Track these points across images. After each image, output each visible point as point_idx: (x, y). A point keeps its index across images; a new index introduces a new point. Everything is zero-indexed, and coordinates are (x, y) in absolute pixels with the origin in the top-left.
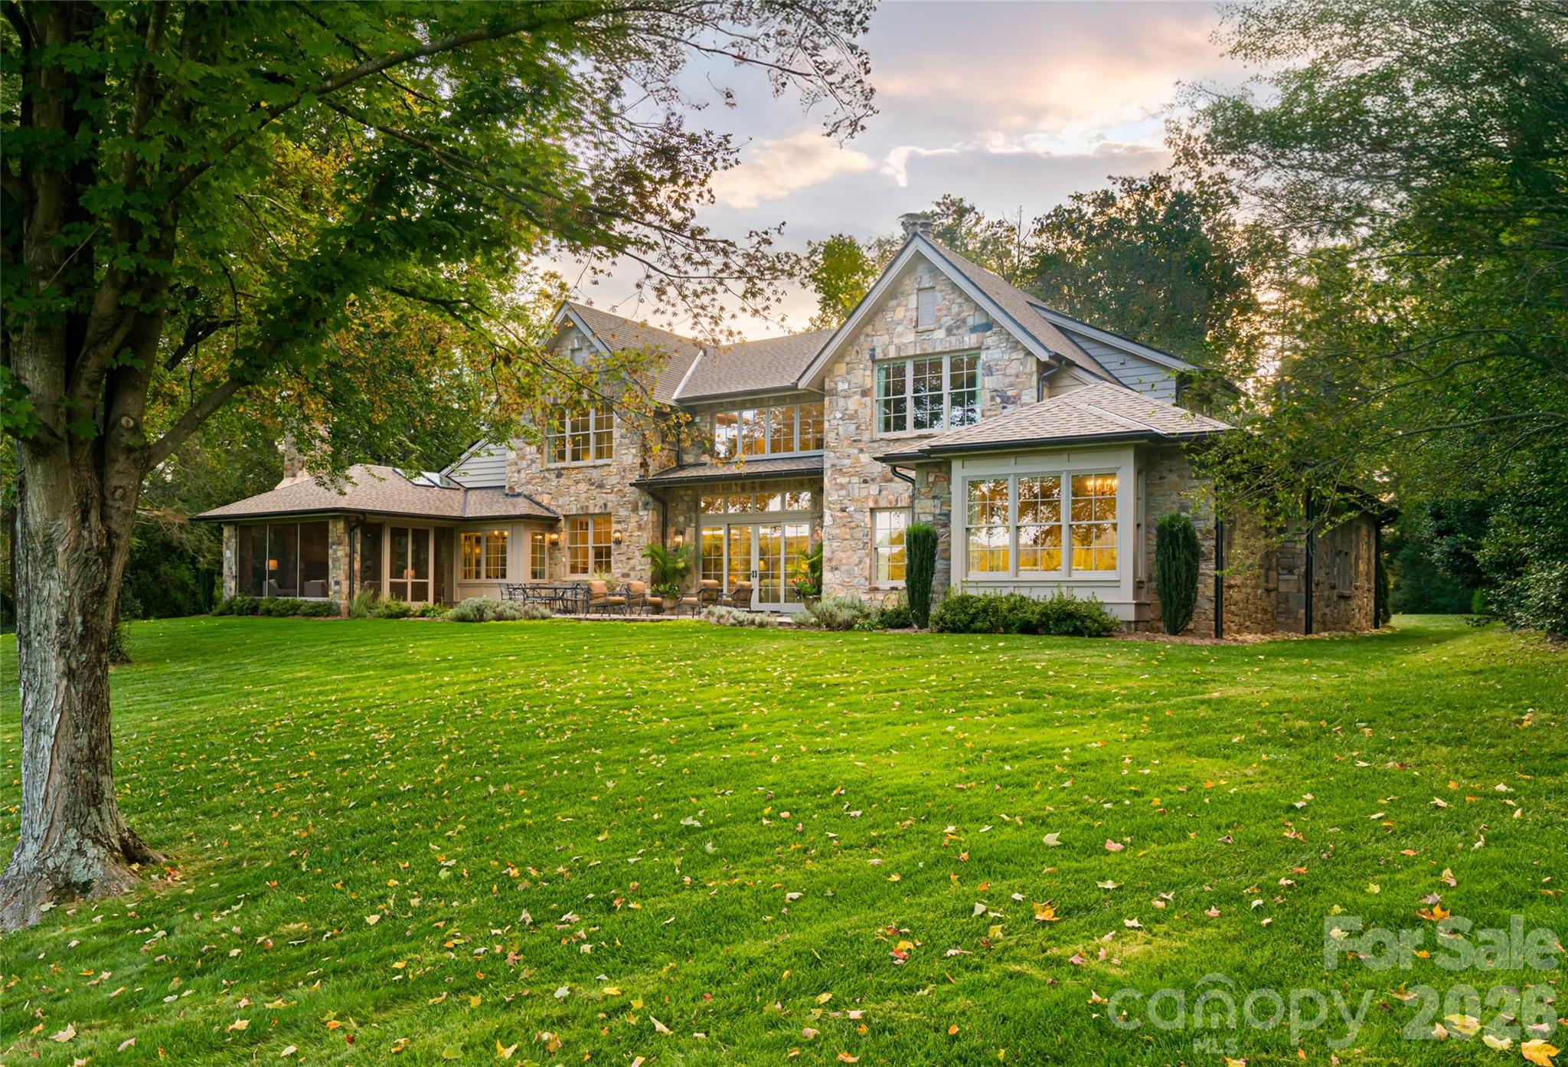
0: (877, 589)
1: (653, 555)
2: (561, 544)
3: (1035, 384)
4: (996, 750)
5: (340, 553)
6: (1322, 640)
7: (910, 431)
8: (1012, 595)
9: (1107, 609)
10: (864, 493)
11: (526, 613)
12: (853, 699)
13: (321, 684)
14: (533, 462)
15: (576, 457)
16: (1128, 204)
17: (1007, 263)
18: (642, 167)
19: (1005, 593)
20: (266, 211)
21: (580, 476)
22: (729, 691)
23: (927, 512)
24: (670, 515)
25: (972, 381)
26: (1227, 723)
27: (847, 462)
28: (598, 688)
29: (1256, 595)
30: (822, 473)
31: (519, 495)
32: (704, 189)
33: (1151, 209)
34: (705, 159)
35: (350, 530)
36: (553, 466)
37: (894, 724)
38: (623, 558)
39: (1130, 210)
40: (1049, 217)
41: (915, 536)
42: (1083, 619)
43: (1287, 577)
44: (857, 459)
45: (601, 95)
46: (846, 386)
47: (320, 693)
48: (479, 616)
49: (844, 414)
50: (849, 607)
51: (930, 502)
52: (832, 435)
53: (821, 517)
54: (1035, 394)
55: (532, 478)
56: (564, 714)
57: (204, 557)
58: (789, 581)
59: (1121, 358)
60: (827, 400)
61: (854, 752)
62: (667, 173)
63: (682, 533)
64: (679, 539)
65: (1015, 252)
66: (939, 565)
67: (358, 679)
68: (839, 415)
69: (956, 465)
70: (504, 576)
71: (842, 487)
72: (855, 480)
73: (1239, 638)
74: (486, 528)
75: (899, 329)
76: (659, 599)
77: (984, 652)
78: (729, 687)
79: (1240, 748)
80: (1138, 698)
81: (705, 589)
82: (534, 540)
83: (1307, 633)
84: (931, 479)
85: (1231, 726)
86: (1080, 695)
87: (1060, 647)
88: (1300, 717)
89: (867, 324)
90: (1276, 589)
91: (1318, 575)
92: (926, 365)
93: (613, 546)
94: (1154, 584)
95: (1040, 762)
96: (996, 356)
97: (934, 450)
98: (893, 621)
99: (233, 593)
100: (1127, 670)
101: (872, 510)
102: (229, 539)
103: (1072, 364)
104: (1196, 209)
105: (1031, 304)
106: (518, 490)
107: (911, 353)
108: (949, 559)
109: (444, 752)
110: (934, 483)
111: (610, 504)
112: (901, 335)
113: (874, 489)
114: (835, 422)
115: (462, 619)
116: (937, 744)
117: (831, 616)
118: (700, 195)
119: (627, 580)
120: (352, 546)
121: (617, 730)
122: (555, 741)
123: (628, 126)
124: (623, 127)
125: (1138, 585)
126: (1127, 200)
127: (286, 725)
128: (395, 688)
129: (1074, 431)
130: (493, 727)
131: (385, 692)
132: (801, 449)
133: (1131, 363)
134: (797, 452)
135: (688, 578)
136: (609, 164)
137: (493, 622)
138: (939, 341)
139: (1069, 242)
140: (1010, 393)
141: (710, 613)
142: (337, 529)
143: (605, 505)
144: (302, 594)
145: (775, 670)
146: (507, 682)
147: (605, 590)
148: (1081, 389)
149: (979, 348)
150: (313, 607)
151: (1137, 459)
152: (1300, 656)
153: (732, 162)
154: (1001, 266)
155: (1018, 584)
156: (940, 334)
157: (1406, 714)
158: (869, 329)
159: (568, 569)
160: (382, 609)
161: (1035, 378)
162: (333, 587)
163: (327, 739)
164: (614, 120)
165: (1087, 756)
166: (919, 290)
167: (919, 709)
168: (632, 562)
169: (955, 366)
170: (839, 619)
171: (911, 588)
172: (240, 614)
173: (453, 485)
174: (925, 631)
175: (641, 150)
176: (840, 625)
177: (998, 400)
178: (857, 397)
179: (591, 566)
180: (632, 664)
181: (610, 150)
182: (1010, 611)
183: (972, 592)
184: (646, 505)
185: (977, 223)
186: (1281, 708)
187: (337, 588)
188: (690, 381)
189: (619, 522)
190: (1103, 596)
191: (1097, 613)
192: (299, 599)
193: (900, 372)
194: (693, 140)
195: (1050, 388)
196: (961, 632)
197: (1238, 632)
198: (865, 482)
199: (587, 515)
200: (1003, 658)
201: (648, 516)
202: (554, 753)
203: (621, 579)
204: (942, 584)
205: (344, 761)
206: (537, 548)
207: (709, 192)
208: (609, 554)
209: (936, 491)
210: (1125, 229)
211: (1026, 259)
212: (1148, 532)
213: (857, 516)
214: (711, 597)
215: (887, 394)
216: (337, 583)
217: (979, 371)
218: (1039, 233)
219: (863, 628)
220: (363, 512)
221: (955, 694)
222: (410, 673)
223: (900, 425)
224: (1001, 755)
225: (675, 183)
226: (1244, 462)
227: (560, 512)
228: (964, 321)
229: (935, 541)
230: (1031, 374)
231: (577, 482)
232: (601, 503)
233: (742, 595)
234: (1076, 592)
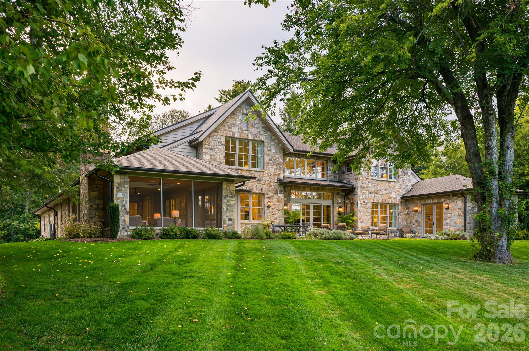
15: (241, 165)
38: (271, 214)
52: (361, 175)
63: (286, 205)
113: (373, 196)
143: (262, 189)
162: (228, 222)
168: (275, 216)
177: (403, 173)
184: (281, 192)
189: (269, 198)
198: (370, 193)
201: (282, 196)
213: (368, 204)
232: (260, 188)
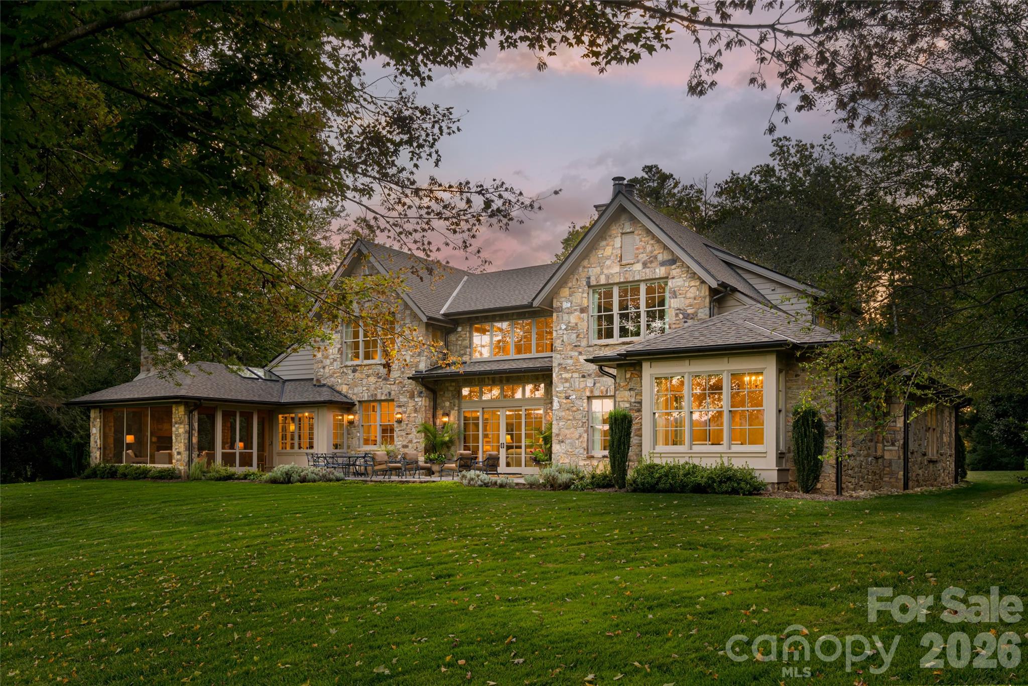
0: (593, 457)
1: (426, 430)
2: (356, 423)
3: (707, 304)
4: (647, 599)
5: (181, 430)
6: (916, 495)
7: (616, 339)
8: (687, 463)
9: (757, 474)
10: (582, 385)
11: (324, 476)
12: (550, 551)
13: (141, 538)
14: (335, 360)
15: (367, 356)
16: (784, 175)
17: (697, 216)
18: (384, 132)
19: (682, 461)
20: (74, 162)
21: (370, 371)
22: (458, 544)
23: (625, 400)
24: (439, 401)
25: (662, 303)
26: (829, 573)
27: (570, 362)
28: (356, 541)
29: (867, 463)
30: (551, 370)
31: (324, 385)
32: (433, 150)
33: (800, 178)
34: (433, 127)
35: (189, 413)
36: (349, 363)
37: (575, 574)
38: (403, 433)
39: (785, 180)
40: (727, 183)
41: (616, 419)
42: (739, 481)
43: (891, 448)
44: (578, 360)
45: (344, 74)
46: (569, 305)
47: (137, 546)
48: (287, 479)
49: (568, 326)
50: (568, 472)
51: (627, 393)
52: (559, 341)
53: (551, 403)
54: (707, 311)
55: (334, 373)
56: (321, 565)
57: (78, 433)
58: (528, 450)
59: (772, 286)
60: (555, 314)
61: (537, 600)
62: (405, 137)
63: (448, 415)
64: (446, 419)
65: (702, 208)
66: (634, 440)
67: (171, 534)
68: (564, 327)
69: (646, 366)
70: (311, 447)
71: (567, 380)
72: (576, 375)
73: (854, 495)
74: (297, 411)
75: (608, 263)
76: (429, 465)
77: (661, 509)
78: (458, 541)
79: (835, 597)
80: (767, 549)
81: (462, 458)
82: (335, 420)
83: (904, 489)
84: (628, 376)
85: (833, 575)
86: (726, 547)
87: (719, 504)
88: (885, 567)
89: (584, 259)
90: (882, 457)
91: (912, 446)
92: (629, 289)
93: (396, 425)
94: (792, 454)
95: (677, 611)
96: (679, 284)
97: (629, 354)
98: (600, 483)
99: (98, 461)
100: (764, 524)
101: (589, 398)
102: (95, 419)
103: (734, 290)
104: (832, 180)
105: (706, 245)
106: (323, 382)
107: (617, 281)
108: (641, 436)
109: (214, 600)
110: (630, 379)
111: (393, 393)
112: (609, 267)
113: (590, 382)
114: (561, 332)
115: (274, 481)
116: (604, 591)
117: (554, 479)
118: (430, 155)
119: (406, 450)
120: (190, 424)
121: (357, 579)
122: (304, 591)
123: (370, 100)
124: (365, 100)
125: (780, 456)
126: (783, 171)
127: (99, 575)
128: (197, 542)
129: (732, 340)
130: (262, 576)
131: (189, 545)
132: (538, 351)
133: (779, 290)
134: (534, 354)
135: (453, 449)
136: (356, 130)
137: (299, 484)
138: (637, 271)
139: (741, 201)
140: (689, 311)
141: (463, 476)
142: (179, 412)
143: (390, 393)
144: (153, 462)
145: (498, 525)
146: (287, 537)
147: (386, 458)
148: (739, 309)
149: (667, 278)
150: (160, 472)
151: (779, 362)
152: (896, 510)
153: (455, 129)
154: (693, 219)
155: (691, 455)
156: (638, 267)
157: (963, 565)
158: (585, 263)
159: (362, 441)
160: (213, 474)
161: (707, 300)
162: (176, 457)
163: (126, 588)
164: (357, 94)
165: (716, 605)
166: (622, 234)
167: (599, 559)
168: (410, 436)
169: (649, 291)
170: (559, 481)
171: (613, 457)
172: (102, 478)
173: (274, 378)
174: (623, 490)
175: (383, 119)
176: (560, 486)
177: (681, 316)
178: (577, 313)
179: (379, 439)
180: (390, 520)
181: (356, 118)
182: (685, 475)
183: (657, 461)
184: (420, 394)
185: (674, 187)
186: (872, 558)
187: (179, 457)
188: (454, 300)
189: (400, 406)
190: (754, 464)
191: (749, 477)
192: (149, 465)
193: (609, 295)
194: (425, 111)
195: (719, 308)
196: (649, 491)
197: (854, 490)
198: (584, 377)
199: (375, 401)
200: (674, 514)
201: (422, 402)
202: (300, 601)
203: (402, 450)
204: (637, 455)
205: (131, 608)
206: (339, 425)
207: (437, 152)
208: (392, 431)
209: (631, 385)
210: (782, 193)
211: (710, 213)
212: (787, 416)
213: (578, 402)
214: (467, 463)
215: (599, 311)
216: (179, 453)
217: (667, 295)
218: (719, 194)
219: (576, 489)
220: (199, 399)
221: (630, 546)
222: (215, 529)
223: (609, 335)
224: (649, 604)
225: (411, 145)
226: (845, 368)
227: (355, 399)
228: (656, 257)
229: (630, 422)
230: (705, 297)
231: (368, 376)
232: (387, 392)
233: (491, 462)
234: (733, 461)
